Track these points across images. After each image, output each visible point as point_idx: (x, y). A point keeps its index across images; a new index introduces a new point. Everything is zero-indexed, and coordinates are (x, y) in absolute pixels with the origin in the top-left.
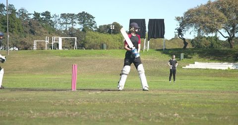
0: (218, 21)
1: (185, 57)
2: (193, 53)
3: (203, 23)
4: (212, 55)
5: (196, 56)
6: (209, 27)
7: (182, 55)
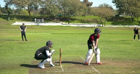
0: (25, 3)
1: (10, 19)
2: (14, 17)
3: (18, 4)
4: (23, 18)
5: (15, 19)
6: (21, 6)
7: (9, 18)
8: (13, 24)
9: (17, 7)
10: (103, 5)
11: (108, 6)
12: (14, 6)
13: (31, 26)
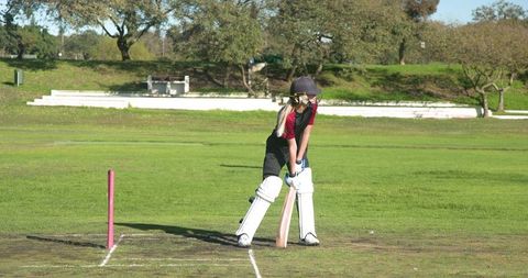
7: (20, 75)
8: (37, 102)
9: (60, 18)
10: (491, 12)
11: (521, 13)
12: (44, 13)
13: (125, 110)
